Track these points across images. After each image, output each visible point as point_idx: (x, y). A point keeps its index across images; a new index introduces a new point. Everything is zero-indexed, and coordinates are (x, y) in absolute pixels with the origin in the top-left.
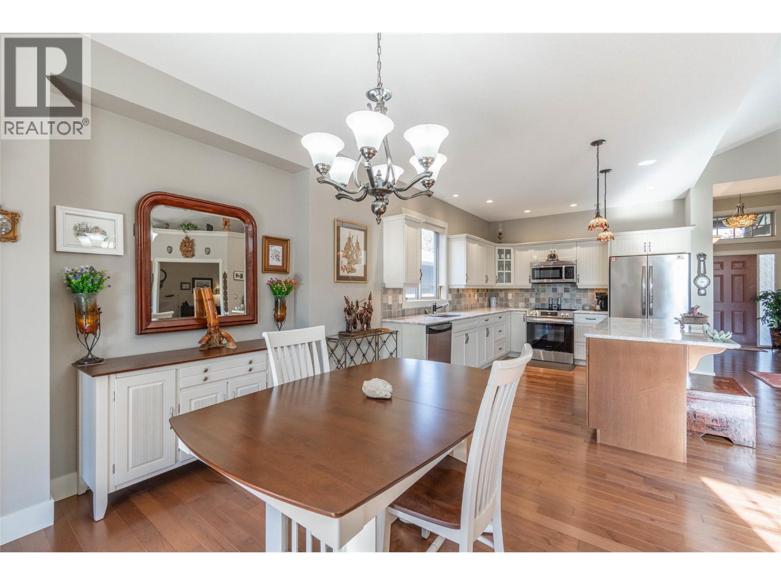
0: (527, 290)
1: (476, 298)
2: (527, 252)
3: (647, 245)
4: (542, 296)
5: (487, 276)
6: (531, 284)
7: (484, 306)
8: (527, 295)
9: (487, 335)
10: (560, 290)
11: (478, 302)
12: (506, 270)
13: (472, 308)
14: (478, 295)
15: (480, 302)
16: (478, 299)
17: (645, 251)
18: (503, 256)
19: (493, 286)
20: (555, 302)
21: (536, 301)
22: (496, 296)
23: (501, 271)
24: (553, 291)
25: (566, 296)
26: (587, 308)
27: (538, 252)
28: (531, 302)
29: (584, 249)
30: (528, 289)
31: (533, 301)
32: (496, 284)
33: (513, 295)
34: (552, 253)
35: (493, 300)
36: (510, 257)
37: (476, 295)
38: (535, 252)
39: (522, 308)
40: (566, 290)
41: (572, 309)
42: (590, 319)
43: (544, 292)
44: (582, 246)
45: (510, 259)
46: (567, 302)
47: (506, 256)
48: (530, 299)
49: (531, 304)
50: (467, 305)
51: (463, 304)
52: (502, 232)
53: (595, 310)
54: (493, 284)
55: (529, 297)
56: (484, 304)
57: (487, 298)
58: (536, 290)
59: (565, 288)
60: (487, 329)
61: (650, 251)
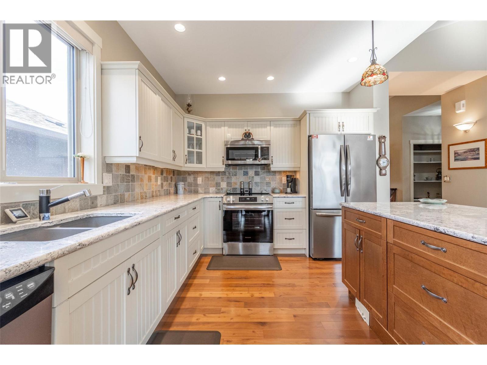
0: (217, 173)
1: (159, 182)
2: (220, 129)
3: (341, 124)
4: (234, 179)
5: (174, 152)
6: (224, 166)
7: (170, 193)
8: (218, 179)
9: (178, 243)
10: (251, 173)
11: (162, 187)
12: (196, 149)
13: (154, 196)
14: (162, 179)
15: (165, 188)
16: (162, 184)
17: (339, 131)
18: (193, 131)
19: (181, 167)
20: (246, 186)
21: (227, 186)
22: (184, 180)
23: (191, 150)
24: (244, 175)
25: (257, 179)
26: (277, 191)
27: (231, 129)
28: (222, 187)
29: (278, 129)
30: (219, 172)
31: (224, 185)
32: (186, 165)
33: (202, 180)
34: (247, 131)
35: (181, 186)
36: (201, 134)
37: (159, 178)
38: (229, 129)
39: (213, 193)
40: (257, 174)
41: (263, 192)
42: (289, 203)
43: (235, 175)
44: (276, 126)
45: (201, 135)
46: (258, 186)
47: (196, 132)
48: (222, 183)
49: (222, 189)
50: (145, 193)
51: (138, 191)
52: (191, 103)
53: (286, 193)
54: (182, 164)
55: (220, 181)
56: (170, 190)
57: (173, 183)
58: (227, 174)
59: (256, 172)
60: (178, 233)
61: (343, 131)
